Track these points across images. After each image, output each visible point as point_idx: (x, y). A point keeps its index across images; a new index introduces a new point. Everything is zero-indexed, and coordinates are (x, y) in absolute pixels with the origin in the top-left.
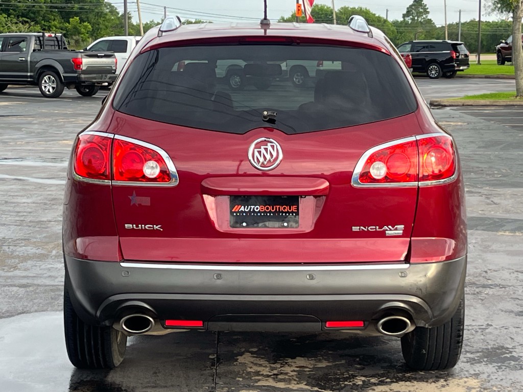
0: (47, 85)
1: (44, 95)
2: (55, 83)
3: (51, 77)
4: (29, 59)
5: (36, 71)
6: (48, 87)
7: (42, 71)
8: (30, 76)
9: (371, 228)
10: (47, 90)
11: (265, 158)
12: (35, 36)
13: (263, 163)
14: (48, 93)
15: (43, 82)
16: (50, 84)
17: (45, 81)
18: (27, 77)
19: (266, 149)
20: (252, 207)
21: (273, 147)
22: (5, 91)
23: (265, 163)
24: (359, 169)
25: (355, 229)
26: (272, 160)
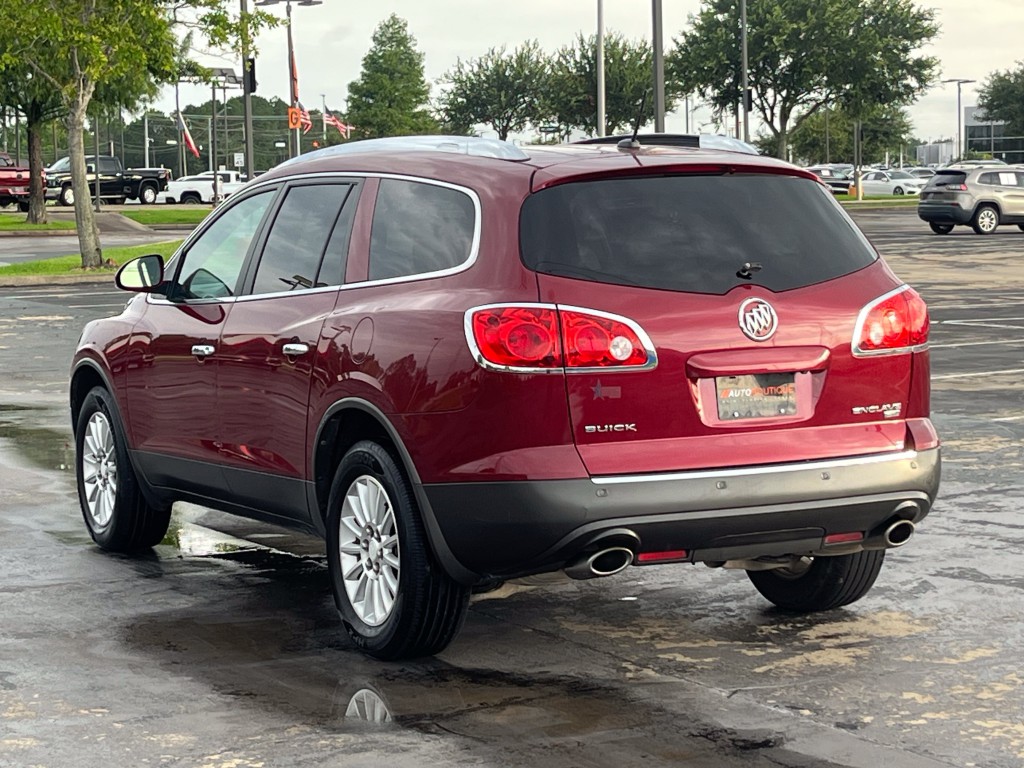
9: (871, 409)
11: (759, 324)
13: (758, 331)
20: (743, 390)
21: (766, 309)
23: (761, 330)
26: (767, 326)
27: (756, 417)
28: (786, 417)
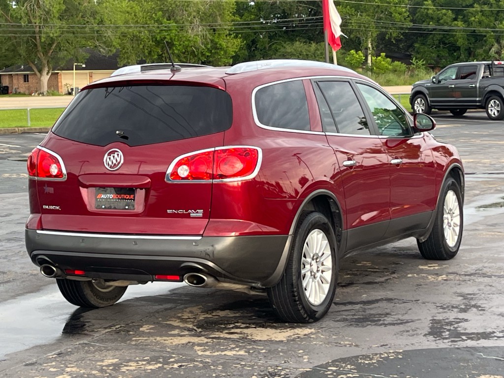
0: (492, 109)
1: (490, 118)
2: (500, 107)
3: (496, 101)
4: (478, 85)
5: (484, 95)
6: (494, 110)
7: (489, 96)
8: (479, 100)
9: (180, 211)
10: (492, 113)
11: (112, 162)
12: (484, 64)
13: (111, 166)
14: (493, 116)
15: (490, 106)
16: (496, 108)
17: (492, 106)
18: (476, 101)
19: (114, 157)
20: (109, 195)
21: (118, 155)
22: (464, 115)
23: (112, 165)
24: (170, 170)
25: (169, 211)
26: (117, 163)
27: (113, 209)
28: (128, 211)
